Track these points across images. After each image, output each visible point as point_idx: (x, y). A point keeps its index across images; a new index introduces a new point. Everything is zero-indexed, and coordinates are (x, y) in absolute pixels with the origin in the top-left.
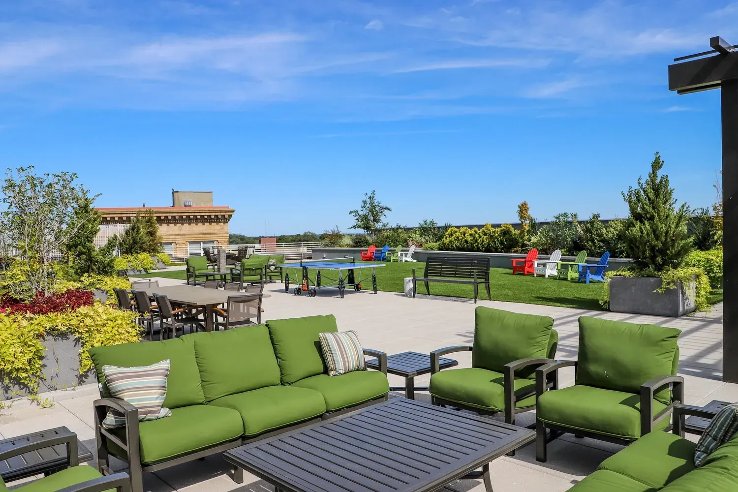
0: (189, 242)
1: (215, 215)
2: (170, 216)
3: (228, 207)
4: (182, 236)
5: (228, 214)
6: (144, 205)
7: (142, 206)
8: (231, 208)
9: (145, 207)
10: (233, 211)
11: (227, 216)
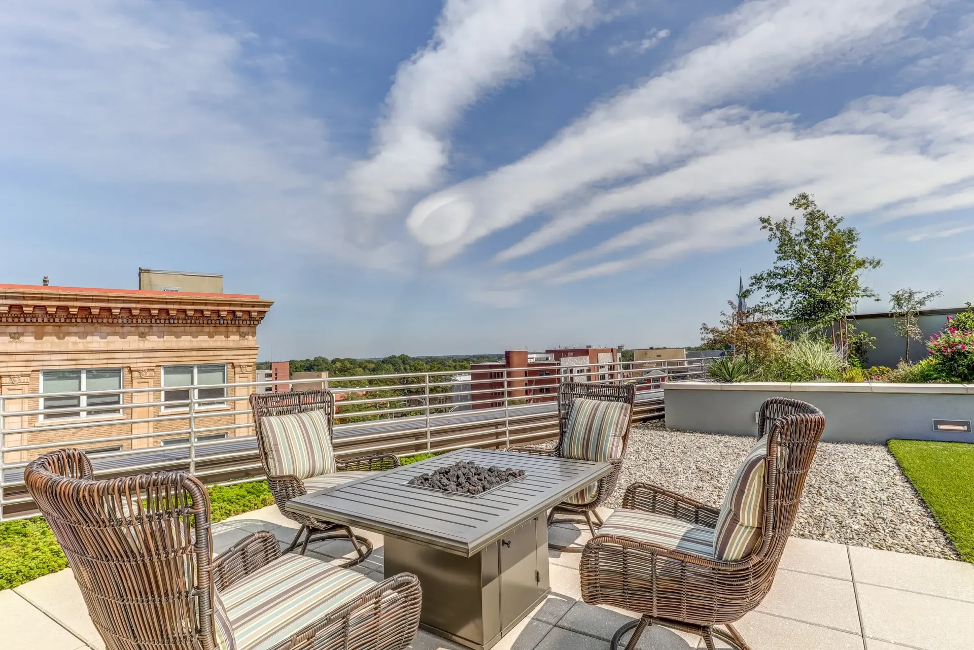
0: (165, 367)
1: (229, 312)
2: (116, 308)
3: (257, 297)
4: (146, 355)
5: (256, 309)
6: (45, 281)
7: (42, 284)
8: (263, 298)
9: (50, 284)
10: (268, 305)
11: (254, 314)
